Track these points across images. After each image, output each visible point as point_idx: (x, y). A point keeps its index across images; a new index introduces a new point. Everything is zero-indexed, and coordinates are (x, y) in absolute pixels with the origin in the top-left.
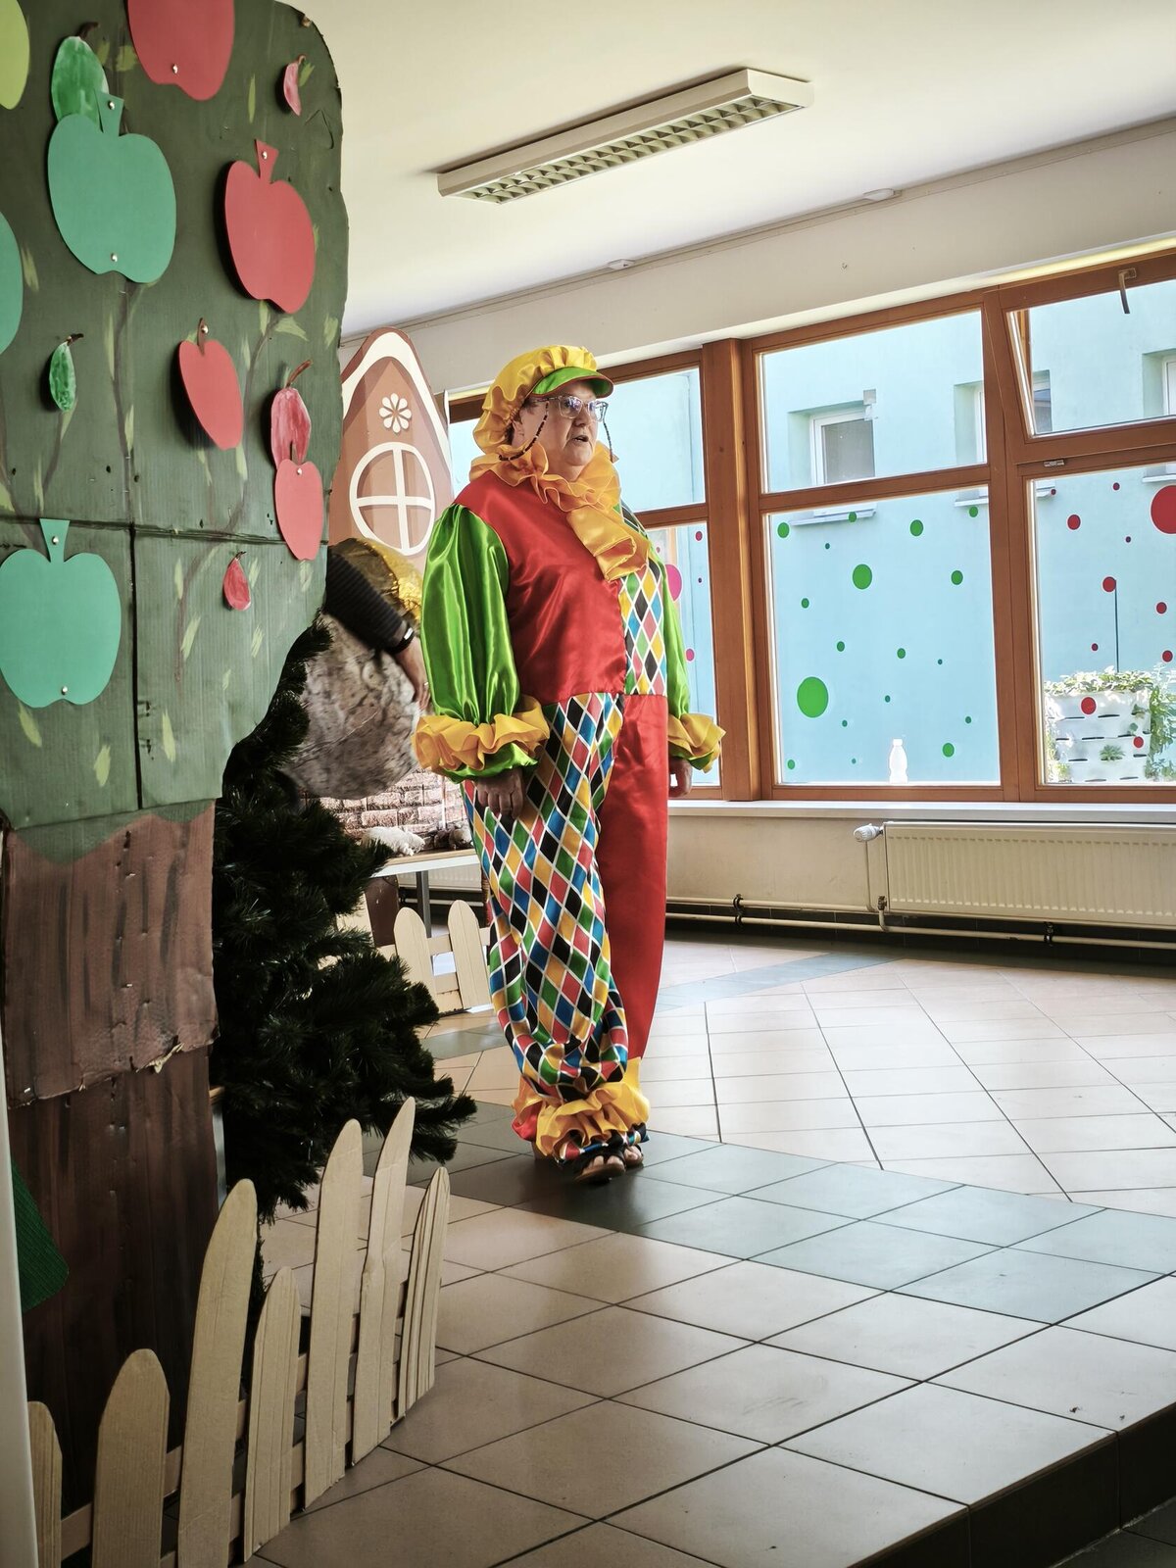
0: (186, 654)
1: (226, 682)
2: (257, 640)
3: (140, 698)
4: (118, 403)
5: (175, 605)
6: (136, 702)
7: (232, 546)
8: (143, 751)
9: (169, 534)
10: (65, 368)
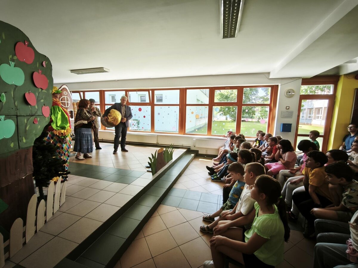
0: (27, 129)
1: (34, 132)
2: (39, 127)
3: (19, 136)
4: (14, 100)
5: (25, 124)
6: (18, 136)
7: (35, 116)
8: (20, 142)
9: (24, 116)
10: (3, 96)
